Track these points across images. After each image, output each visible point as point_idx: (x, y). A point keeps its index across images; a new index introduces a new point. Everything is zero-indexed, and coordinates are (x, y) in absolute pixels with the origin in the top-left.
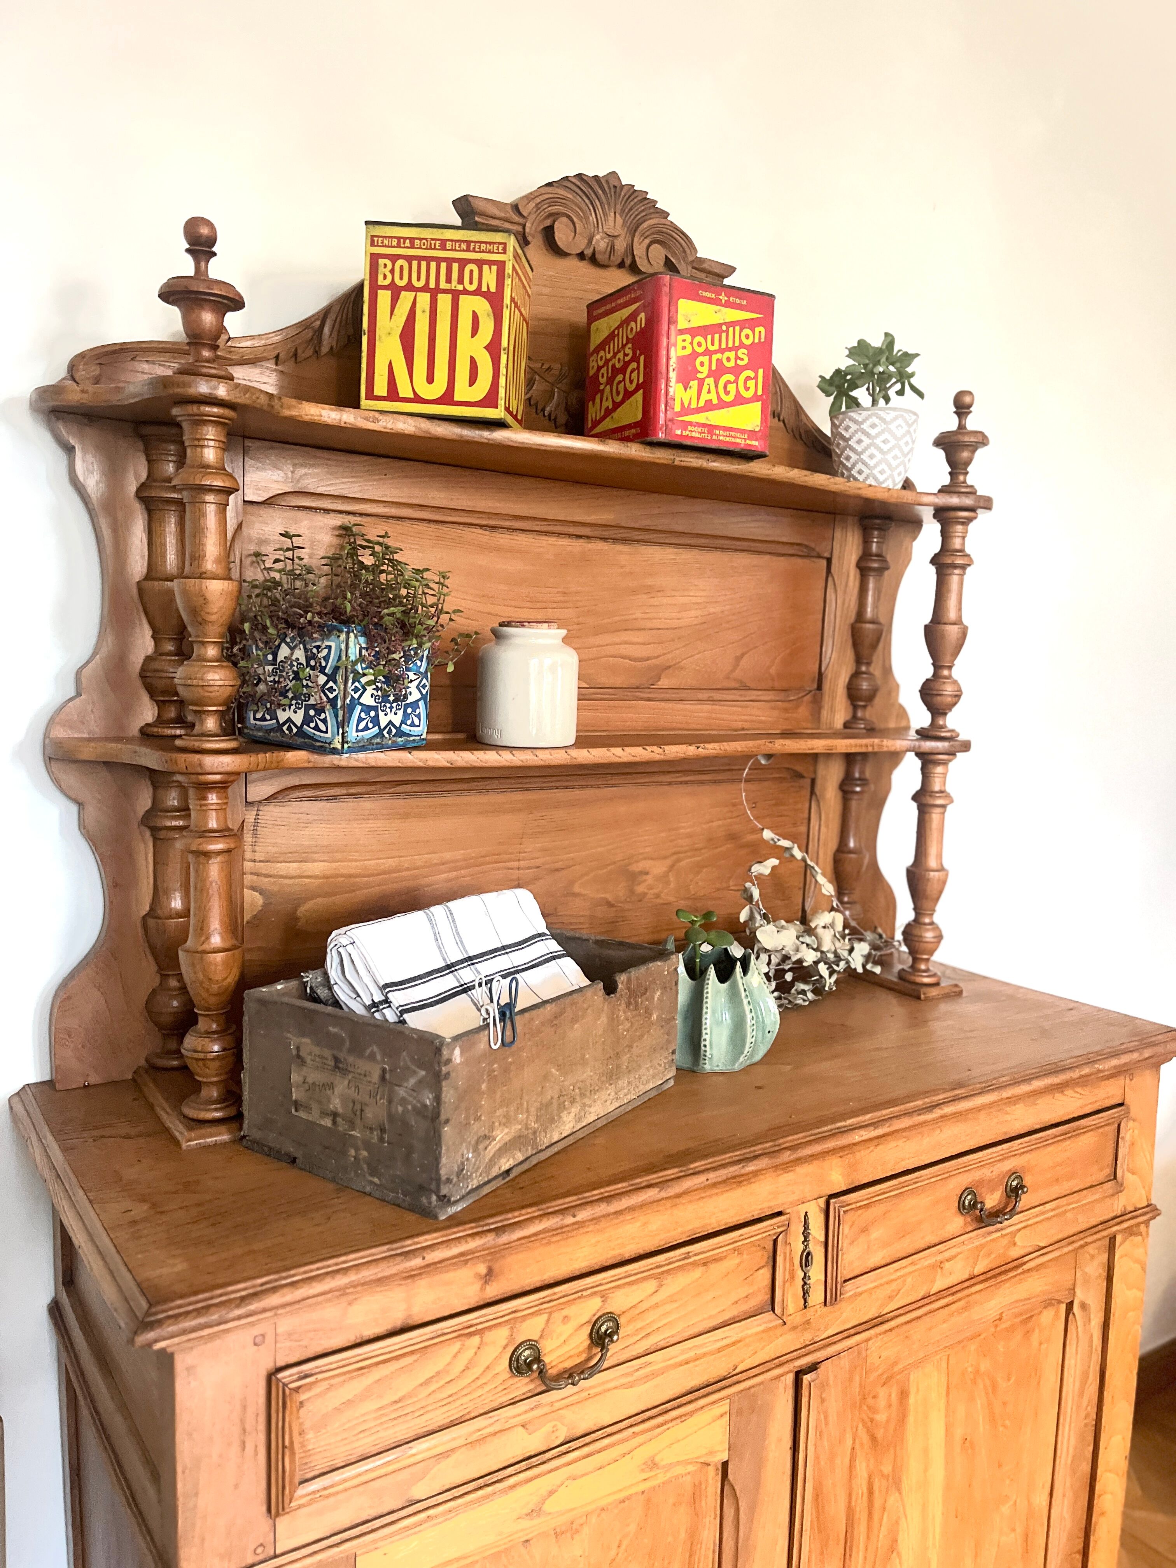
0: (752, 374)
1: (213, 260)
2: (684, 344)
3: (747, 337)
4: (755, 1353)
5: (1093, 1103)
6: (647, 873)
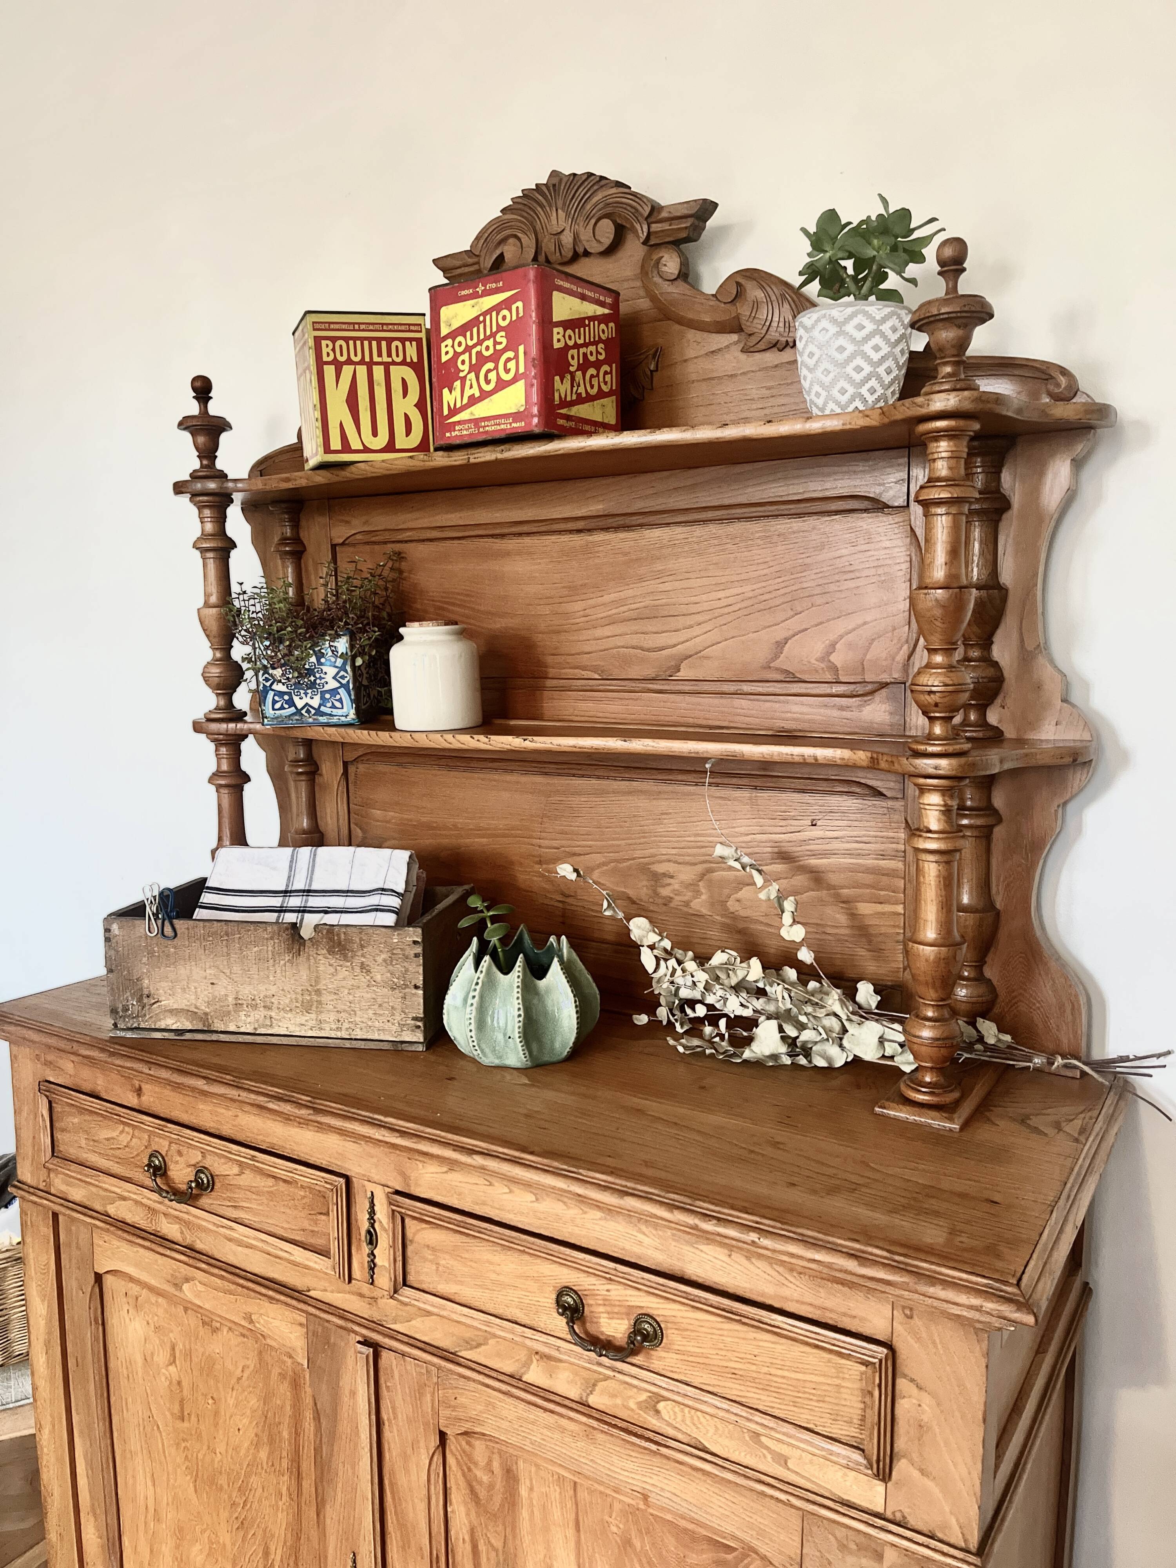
0: (511, 354)
1: (209, 402)
2: (447, 349)
3: (504, 318)
4: (326, 1290)
5: (815, 1306)
6: (672, 877)
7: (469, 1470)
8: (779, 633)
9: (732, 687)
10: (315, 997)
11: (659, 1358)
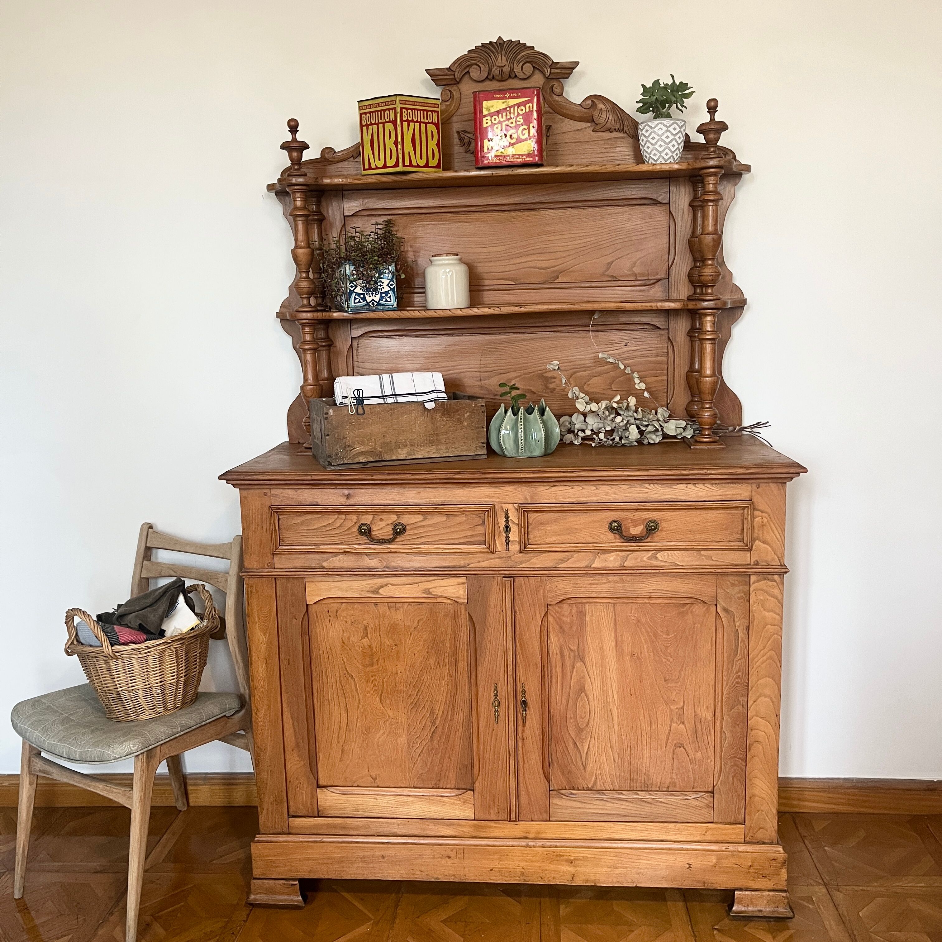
0: (526, 127)
1: (298, 133)
2: (487, 121)
3: (522, 110)
4: (480, 562)
5: (722, 495)
6: (555, 378)
7: (560, 619)
8: (609, 259)
9: (587, 285)
10: (435, 438)
11: (658, 535)
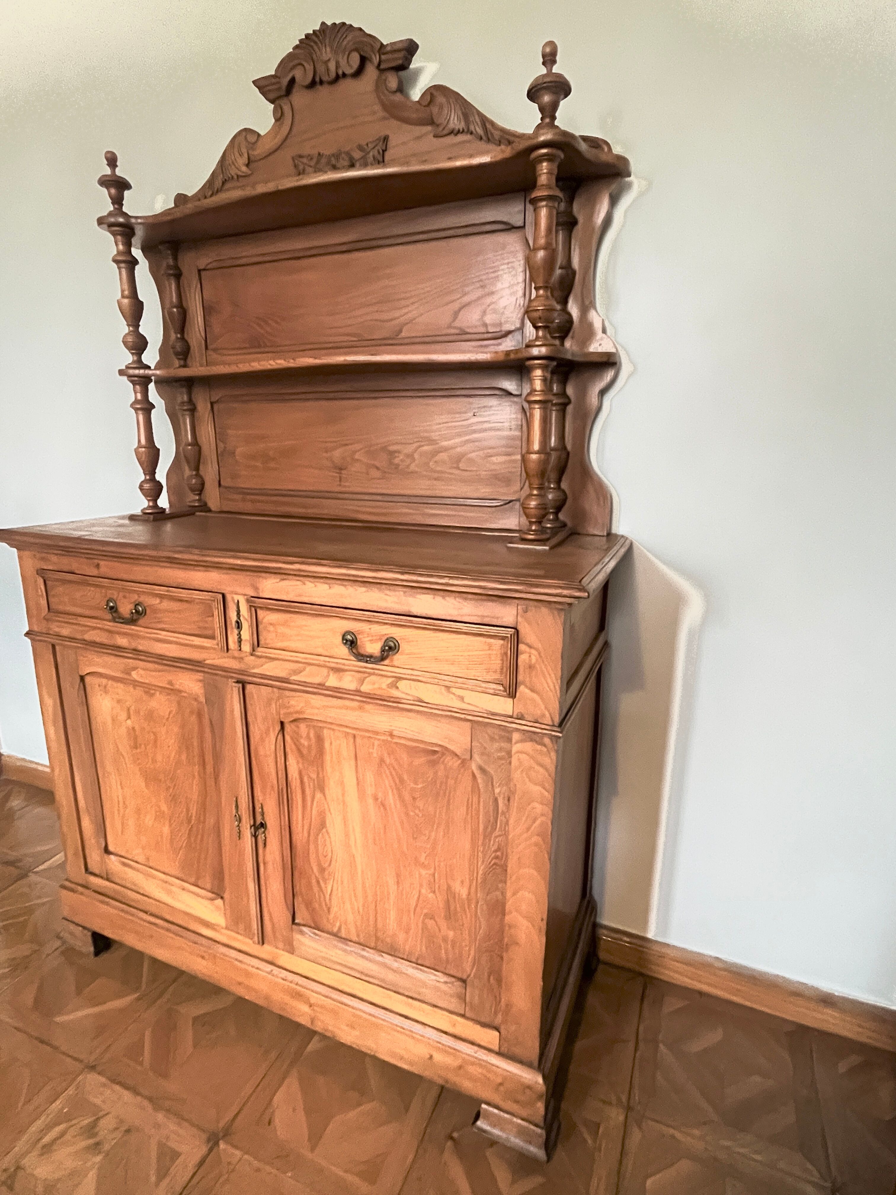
4: (214, 659)
6: (399, 452)
7: (298, 740)
8: (456, 306)
9: (432, 339)
11: (398, 659)
